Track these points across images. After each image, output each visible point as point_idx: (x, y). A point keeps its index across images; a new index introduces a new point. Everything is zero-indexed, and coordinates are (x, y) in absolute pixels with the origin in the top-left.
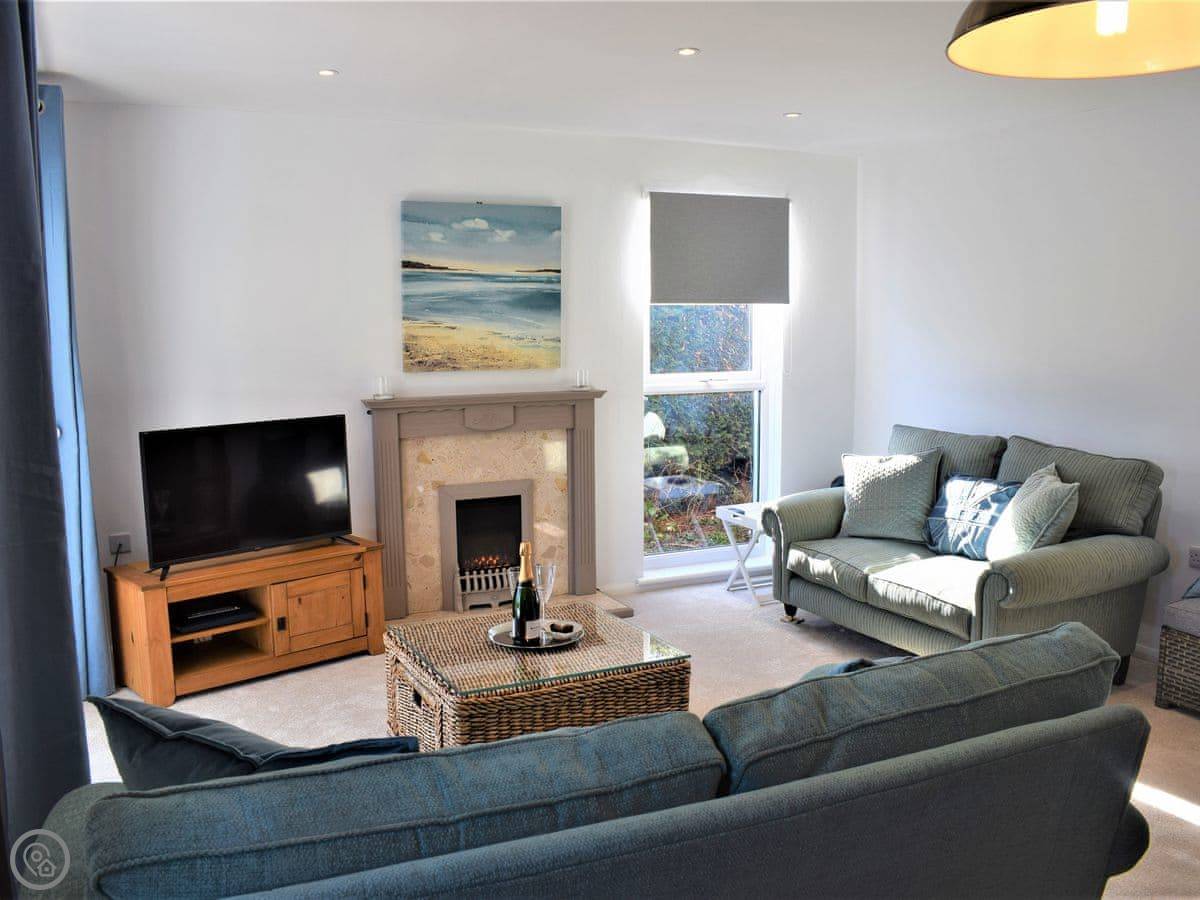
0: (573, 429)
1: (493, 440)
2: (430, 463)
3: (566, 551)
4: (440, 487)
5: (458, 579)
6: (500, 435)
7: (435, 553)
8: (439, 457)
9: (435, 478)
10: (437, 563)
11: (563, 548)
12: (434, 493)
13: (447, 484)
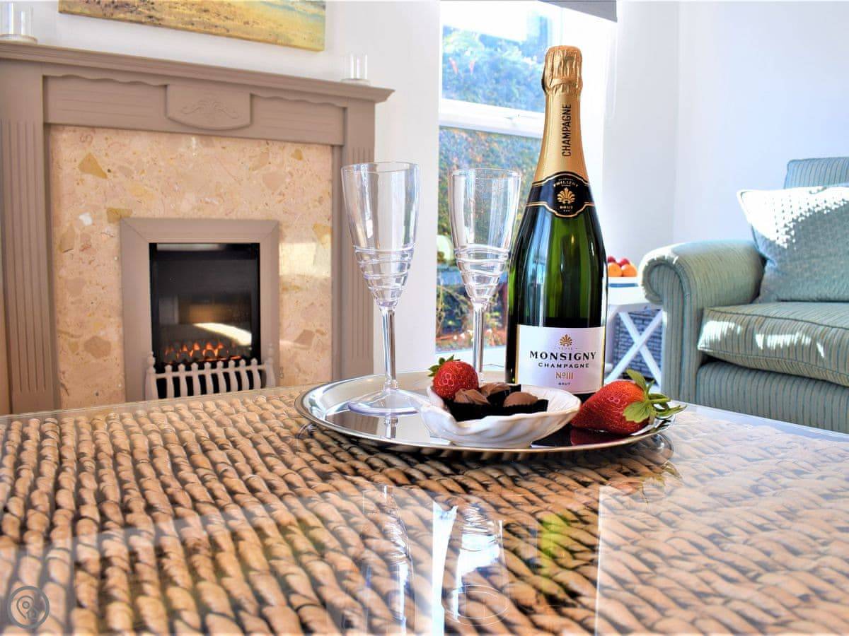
0: (341, 147)
1: (218, 148)
2: (105, 176)
3: (327, 339)
4: (121, 219)
5: (153, 377)
6: (226, 142)
7: (112, 334)
8: (121, 168)
9: (114, 204)
10: (116, 353)
11: (323, 334)
12: (111, 229)
13: (132, 216)
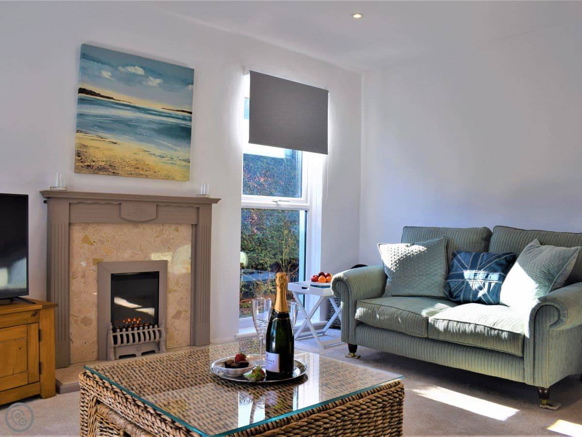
0: (196, 225)
1: (141, 229)
2: (92, 244)
3: (188, 314)
4: (99, 263)
5: (111, 335)
6: (145, 226)
7: (93, 315)
8: (100, 240)
9: (97, 257)
10: (94, 323)
11: (186, 311)
12: (94, 268)
13: (104, 261)
